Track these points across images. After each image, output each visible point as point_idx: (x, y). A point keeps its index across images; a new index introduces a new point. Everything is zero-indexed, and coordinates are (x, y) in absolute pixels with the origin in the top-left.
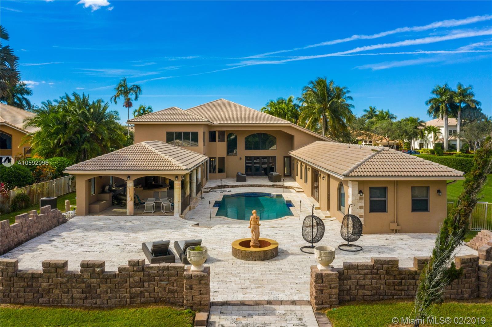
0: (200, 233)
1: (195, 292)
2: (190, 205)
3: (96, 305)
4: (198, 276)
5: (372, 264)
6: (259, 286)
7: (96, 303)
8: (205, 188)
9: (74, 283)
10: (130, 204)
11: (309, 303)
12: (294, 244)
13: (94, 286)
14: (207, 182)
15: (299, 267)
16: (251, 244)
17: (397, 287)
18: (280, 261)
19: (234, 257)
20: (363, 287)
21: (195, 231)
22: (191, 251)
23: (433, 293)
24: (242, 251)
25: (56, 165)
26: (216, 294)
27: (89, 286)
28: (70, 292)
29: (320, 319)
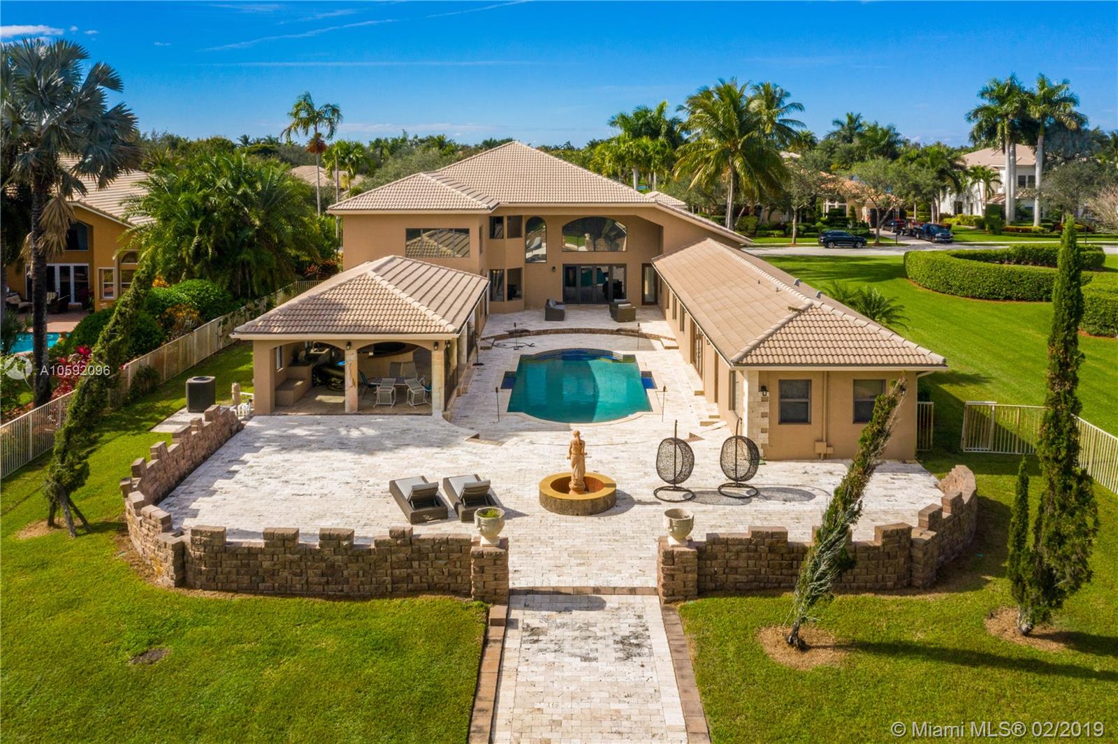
0: (483, 456)
1: (488, 577)
2: (457, 387)
3: (341, 593)
4: (491, 554)
5: (749, 537)
6: (582, 562)
7: (342, 591)
8: (483, 339)
9: (310, 561)
10: (351, 392)
11: (655, 591)
12: (643, 481)
13: (339, 566)
14: (486, 321)
15: (647, 529)
16: (572, 485)
17: (785, 571)
18: (619, 516)
19: (543, 509)
20: (735, 570)
21: (474, 451)
22: (481, 518)
23: (816, 589)
24: (556, 500)
25: (193, 297)
26: (517, 575)
27: (333, 566)
28: (304, 575)
29: (668, 618)
